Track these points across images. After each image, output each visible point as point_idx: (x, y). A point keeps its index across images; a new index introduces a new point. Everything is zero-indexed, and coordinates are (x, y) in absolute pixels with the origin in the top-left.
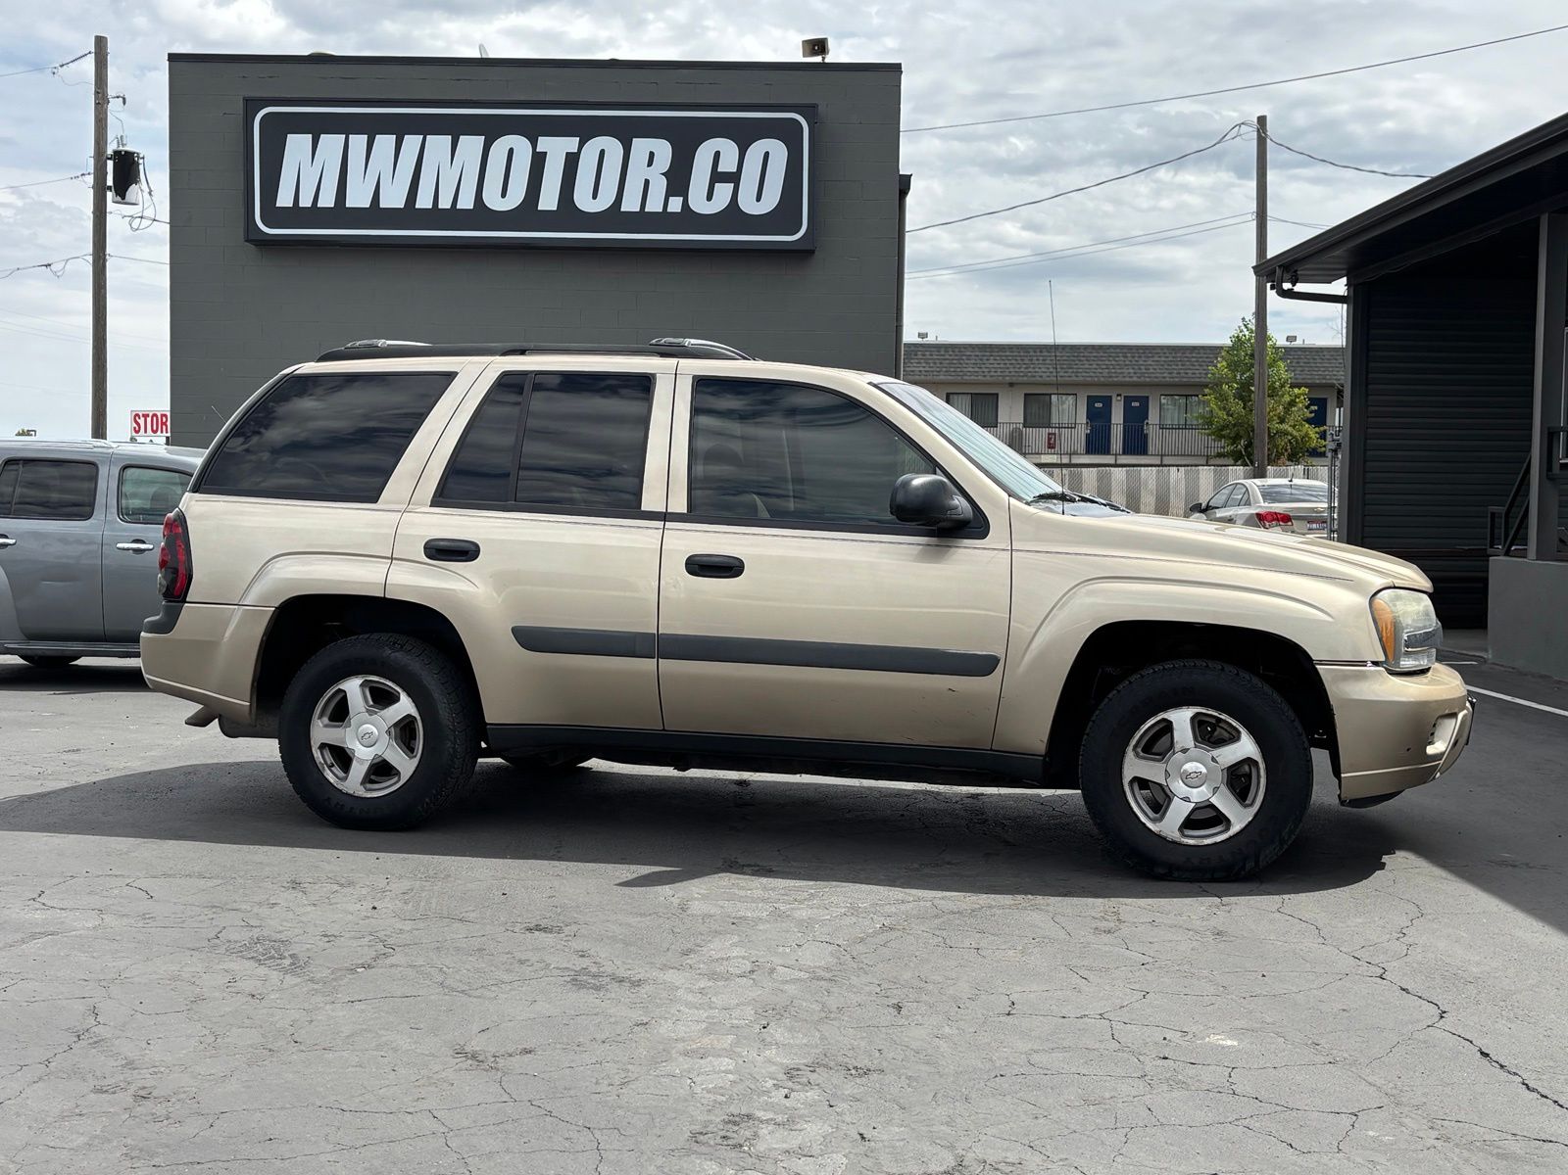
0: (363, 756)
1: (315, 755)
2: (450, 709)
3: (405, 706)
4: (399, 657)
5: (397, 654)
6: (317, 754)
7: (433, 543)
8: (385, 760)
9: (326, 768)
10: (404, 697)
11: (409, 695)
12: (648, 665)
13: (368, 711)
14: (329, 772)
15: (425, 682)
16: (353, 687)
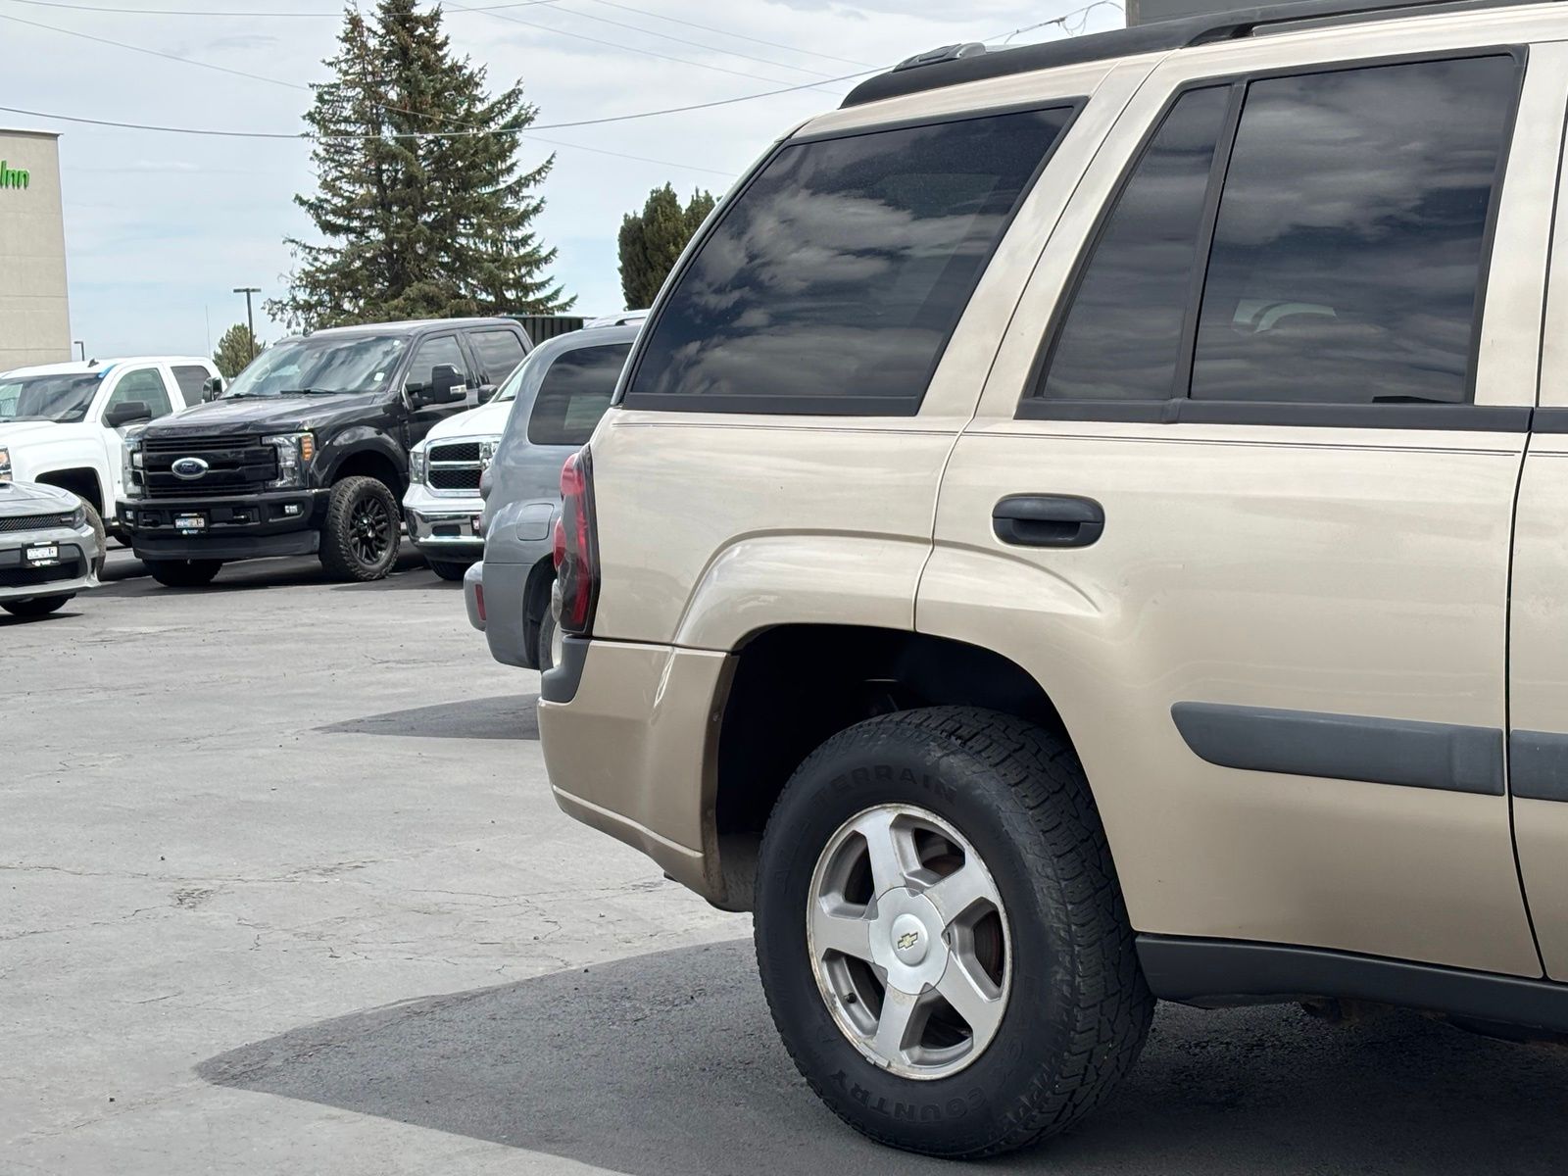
0: (905, 985)
1: (817, 975)
2: (1061, 891)
3: (975, 881)
4: (957, 766)
5: (952, 759)
6: (821, 971)
7: (1013, 504)
8: (942, 999)
9: (839, 1004)
10: (973, 861)
11: (982, 856)
12: (1489, 810)
13: (908, 884)
14: (844, 1013)
15: (1006, 827)
16: (877, 827)
